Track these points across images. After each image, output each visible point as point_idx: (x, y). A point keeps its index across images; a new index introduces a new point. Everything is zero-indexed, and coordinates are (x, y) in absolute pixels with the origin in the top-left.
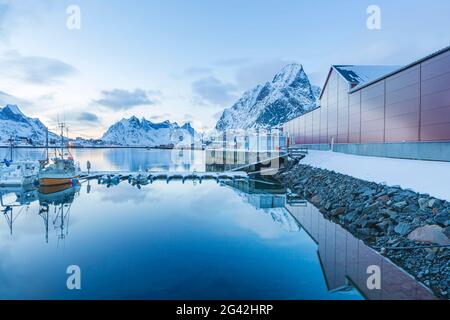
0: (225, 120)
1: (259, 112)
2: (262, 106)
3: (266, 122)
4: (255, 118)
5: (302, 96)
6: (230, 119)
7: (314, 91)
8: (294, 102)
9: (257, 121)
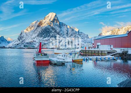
0: (22, 35)
1: (38, 32)
2: (39, 30)
3: (41, 36)
4: (36, 35)
5: (56, 26)
6: (25, 35)
7: (61, 24)
8: (53, 29)
9: (38, 36)
